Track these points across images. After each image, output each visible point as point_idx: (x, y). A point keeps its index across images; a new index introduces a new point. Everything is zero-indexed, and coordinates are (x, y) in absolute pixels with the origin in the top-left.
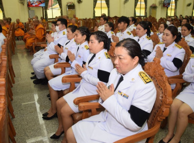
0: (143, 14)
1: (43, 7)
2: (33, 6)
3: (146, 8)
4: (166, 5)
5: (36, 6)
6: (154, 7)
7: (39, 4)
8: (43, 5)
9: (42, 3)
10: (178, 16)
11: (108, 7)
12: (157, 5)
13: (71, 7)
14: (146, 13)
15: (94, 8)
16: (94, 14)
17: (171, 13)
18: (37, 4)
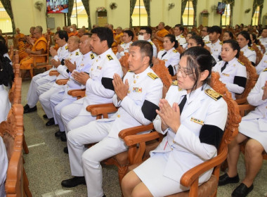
0: (191, 23)
1: (65, 14)
2: (54, 13)
3: (195, 15)
4: (219, 11)
5: (57, 12)
6: (205, 14)
7: (61, 9)
8: (65, 11)
9: (64, 8)
10: (234, 25)
11: (149, 14)
12: (209, 11)
13: (102, 13)
14: (195, 21)
15: (131, 15)
16: (131, 23)
17: (225, 22)
18: (58, 9)
